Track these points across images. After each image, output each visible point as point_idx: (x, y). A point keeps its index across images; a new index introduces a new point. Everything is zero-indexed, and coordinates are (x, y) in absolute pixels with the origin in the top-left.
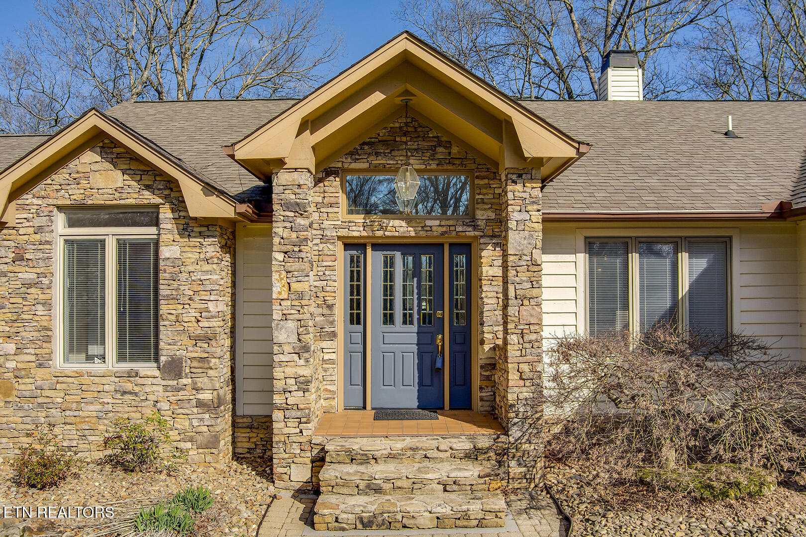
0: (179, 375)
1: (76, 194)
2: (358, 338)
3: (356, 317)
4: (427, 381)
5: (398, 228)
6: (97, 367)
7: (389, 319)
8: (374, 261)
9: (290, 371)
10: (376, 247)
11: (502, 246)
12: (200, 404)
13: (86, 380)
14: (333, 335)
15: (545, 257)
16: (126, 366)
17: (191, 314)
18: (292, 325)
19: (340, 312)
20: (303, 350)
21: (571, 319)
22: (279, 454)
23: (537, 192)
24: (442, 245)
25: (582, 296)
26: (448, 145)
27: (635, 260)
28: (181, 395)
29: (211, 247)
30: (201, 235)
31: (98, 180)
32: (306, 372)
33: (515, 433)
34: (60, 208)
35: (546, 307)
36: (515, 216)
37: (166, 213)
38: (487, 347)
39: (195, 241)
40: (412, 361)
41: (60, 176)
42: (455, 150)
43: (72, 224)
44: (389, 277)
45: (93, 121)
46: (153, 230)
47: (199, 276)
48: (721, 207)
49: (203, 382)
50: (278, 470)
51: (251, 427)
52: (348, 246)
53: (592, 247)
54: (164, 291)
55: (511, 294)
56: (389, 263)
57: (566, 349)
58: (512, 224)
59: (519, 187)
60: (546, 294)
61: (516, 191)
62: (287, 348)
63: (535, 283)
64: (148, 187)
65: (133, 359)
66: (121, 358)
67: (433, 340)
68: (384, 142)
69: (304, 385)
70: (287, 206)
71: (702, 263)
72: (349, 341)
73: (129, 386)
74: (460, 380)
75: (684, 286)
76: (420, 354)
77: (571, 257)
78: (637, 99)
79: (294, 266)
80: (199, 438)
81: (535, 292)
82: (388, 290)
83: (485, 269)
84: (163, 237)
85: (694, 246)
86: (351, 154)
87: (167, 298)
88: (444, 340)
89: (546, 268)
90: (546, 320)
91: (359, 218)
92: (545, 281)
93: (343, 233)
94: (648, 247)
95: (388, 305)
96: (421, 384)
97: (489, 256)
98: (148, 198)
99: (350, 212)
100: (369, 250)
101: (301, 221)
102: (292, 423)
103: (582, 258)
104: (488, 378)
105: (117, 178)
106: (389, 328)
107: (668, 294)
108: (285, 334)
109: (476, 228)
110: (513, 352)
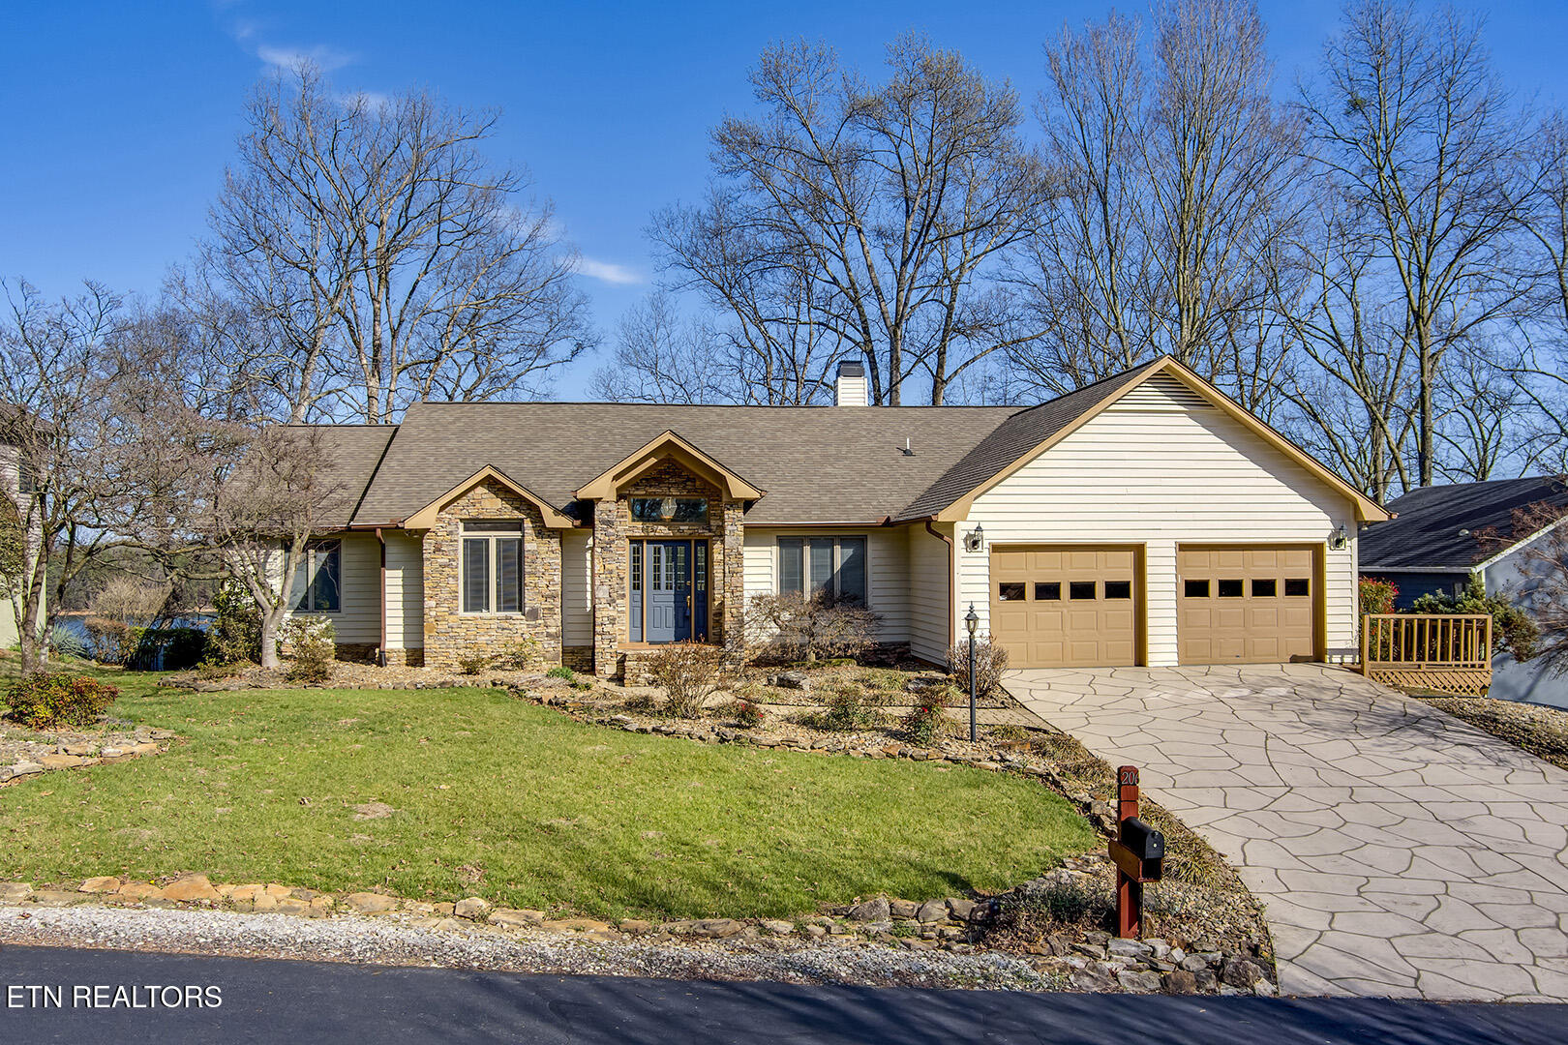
0: (536, 619)
1: (474, 513)
2: (639, 598)
3: (637, 586)
4: (681, 624)
5: (662, 531)
6: (484, 614)
7: (657, 587)
8: (647, 550)
9: (604, 613)
10: (649, 542)
11: (723, 542)
12: (549, 635)
13: (480, 622)
14: (624, 595)
15: (745, 548)
16: (502, 614)
17: (543, 583)
18: (606, 588)
19: (627, 583)
20: (611, 602)
21: (768, 586)
22: (598, 659)
23: (741, 515)
24: (689, 541)
25: (775, 572)
26: (693, 481)
27: (807, 549)
28: (537, 630)
29: (555, 544)
30: (549, 536)
31: (487, 504)
32: (614, 614)
33: (729, 646)
34: (461, 520)
35: (746, 578)
36: (729, 528)
37: (528, 524)
38: (716, 603)
39: (546, 540)
40: (671, 612)
41: (462, 502)
42: (698, 483)
43: (466, 529)
44: (657, 560)
45: (488, 471)
46: (519, 533)
47: (548, 560)
48: (855, 520)
49: (550, 622)
50: (598, 668)
51: (573, 653)
52: (632, 542)
53: (782, 542)
54: (527, 569)
55: (727, 571)
56: (657, 551)
57: (759, 600)
58: (727, 532)
59: (731, 512)
60: (746, 571)
61: (729, 514)
62: (604, 601)
63: (740, 564)
64: (517, 509)
65: (506, 609)
66: (498, 610)
67: (685, 598)
68: (654, 479)
69: (613, 621)
70: (603, 522)
71: (850, 552)
72: (633, 600)
73: (506, 625)
74: (701, 623)
75: (838, 566)
76: (676, 608)
77: (769, 548)
78: (862, 405)
79: (606, 555)
80: (548, 655)
81: (739, 569)
82: (657, 569)
83: (715, 556)
84: (527, 538)
85: (845, 542)
86: (635, 485)
87: (529, 573)
88: (691, 599)
89: (746, 555)
90: (746, 586)
91: (639, 525)
92: (746, 563)
93: (629, 534)
94: (815, 542)
95: (657, 577)
96: (677, 626)
97: (718, 547)
98: (517, 515)
99: (633, 520)
100: (645, 544)
101: (610, 530)
102: (606, 642)
103: (775, 549)
104: (718, 621)
105: (498, 503)
106: (657, 592)
107: (829, 571)
108: (602, 593)
109: (710, 531)
110: (728, 602)
